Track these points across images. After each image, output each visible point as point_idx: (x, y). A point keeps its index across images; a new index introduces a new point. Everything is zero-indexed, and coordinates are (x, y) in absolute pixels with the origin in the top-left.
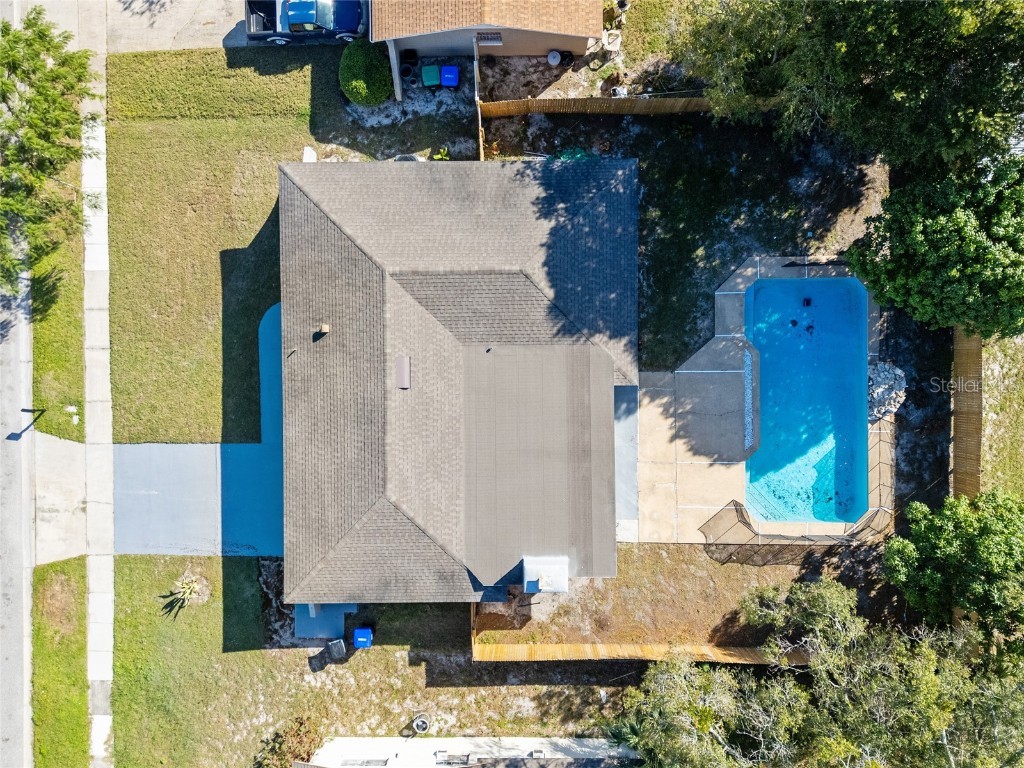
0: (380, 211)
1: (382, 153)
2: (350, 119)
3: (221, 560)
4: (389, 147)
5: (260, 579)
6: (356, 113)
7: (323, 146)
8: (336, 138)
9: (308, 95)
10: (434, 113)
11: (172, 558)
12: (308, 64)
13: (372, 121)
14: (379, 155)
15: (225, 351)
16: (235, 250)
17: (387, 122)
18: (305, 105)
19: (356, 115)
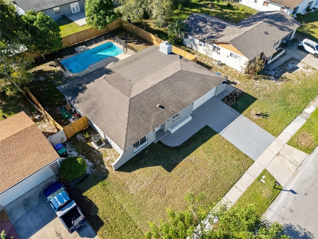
0: (115, 115)
1: (99, 154)
2: (94, 170)
3: (242, 114)
4: (95, 153)
5: (234, 103)
6: (90, 170)
7: (109, 170)
8: (104, 169)
9: (95, 187)
10: (75, 151)
11: (257, 124)
12: (83, 195)
13: (90, 164)
14: (100, 154)
15: (196, 149)
16: (165, 169)
17: (87, 160)
18: (99, 186)
19: (91, 170)
